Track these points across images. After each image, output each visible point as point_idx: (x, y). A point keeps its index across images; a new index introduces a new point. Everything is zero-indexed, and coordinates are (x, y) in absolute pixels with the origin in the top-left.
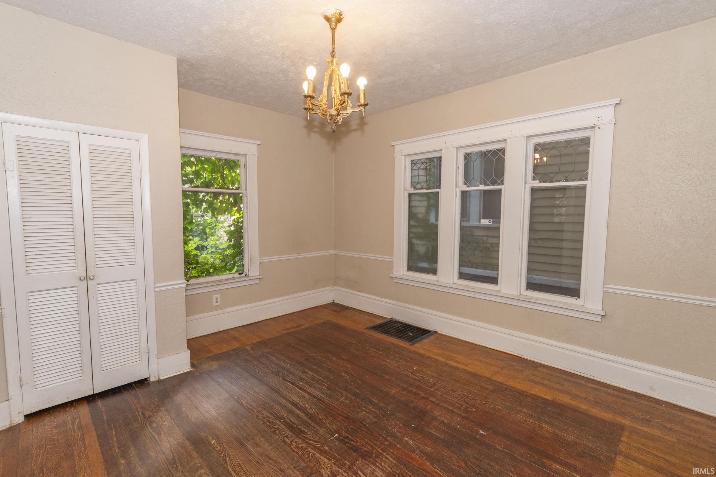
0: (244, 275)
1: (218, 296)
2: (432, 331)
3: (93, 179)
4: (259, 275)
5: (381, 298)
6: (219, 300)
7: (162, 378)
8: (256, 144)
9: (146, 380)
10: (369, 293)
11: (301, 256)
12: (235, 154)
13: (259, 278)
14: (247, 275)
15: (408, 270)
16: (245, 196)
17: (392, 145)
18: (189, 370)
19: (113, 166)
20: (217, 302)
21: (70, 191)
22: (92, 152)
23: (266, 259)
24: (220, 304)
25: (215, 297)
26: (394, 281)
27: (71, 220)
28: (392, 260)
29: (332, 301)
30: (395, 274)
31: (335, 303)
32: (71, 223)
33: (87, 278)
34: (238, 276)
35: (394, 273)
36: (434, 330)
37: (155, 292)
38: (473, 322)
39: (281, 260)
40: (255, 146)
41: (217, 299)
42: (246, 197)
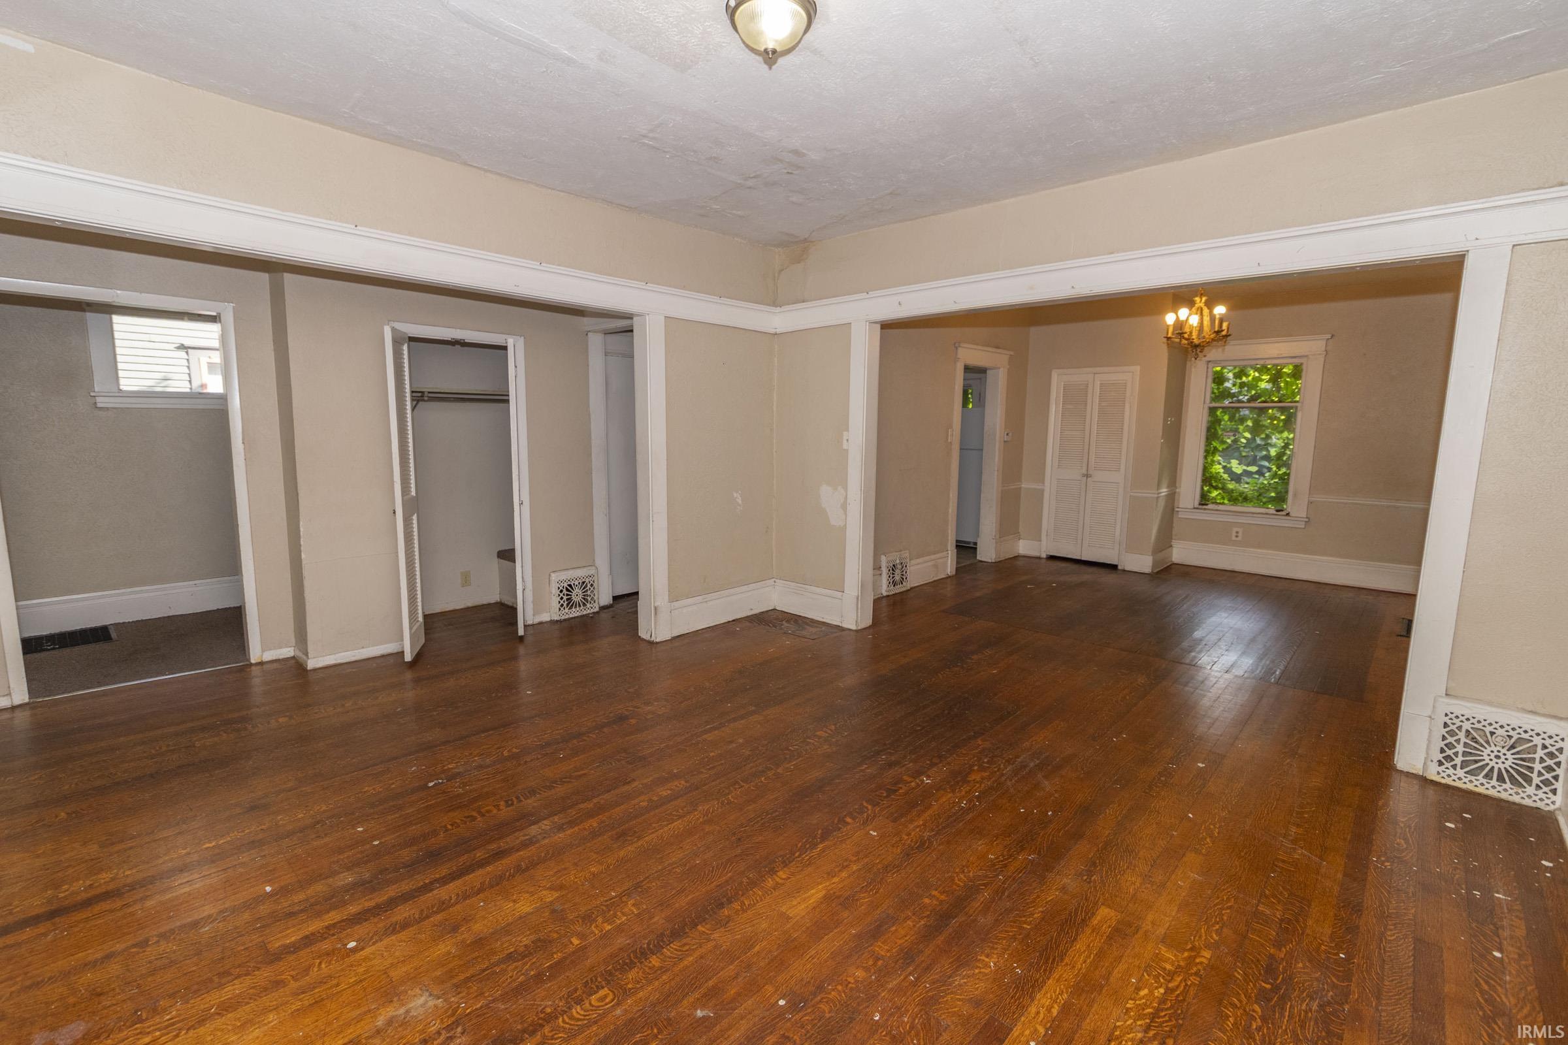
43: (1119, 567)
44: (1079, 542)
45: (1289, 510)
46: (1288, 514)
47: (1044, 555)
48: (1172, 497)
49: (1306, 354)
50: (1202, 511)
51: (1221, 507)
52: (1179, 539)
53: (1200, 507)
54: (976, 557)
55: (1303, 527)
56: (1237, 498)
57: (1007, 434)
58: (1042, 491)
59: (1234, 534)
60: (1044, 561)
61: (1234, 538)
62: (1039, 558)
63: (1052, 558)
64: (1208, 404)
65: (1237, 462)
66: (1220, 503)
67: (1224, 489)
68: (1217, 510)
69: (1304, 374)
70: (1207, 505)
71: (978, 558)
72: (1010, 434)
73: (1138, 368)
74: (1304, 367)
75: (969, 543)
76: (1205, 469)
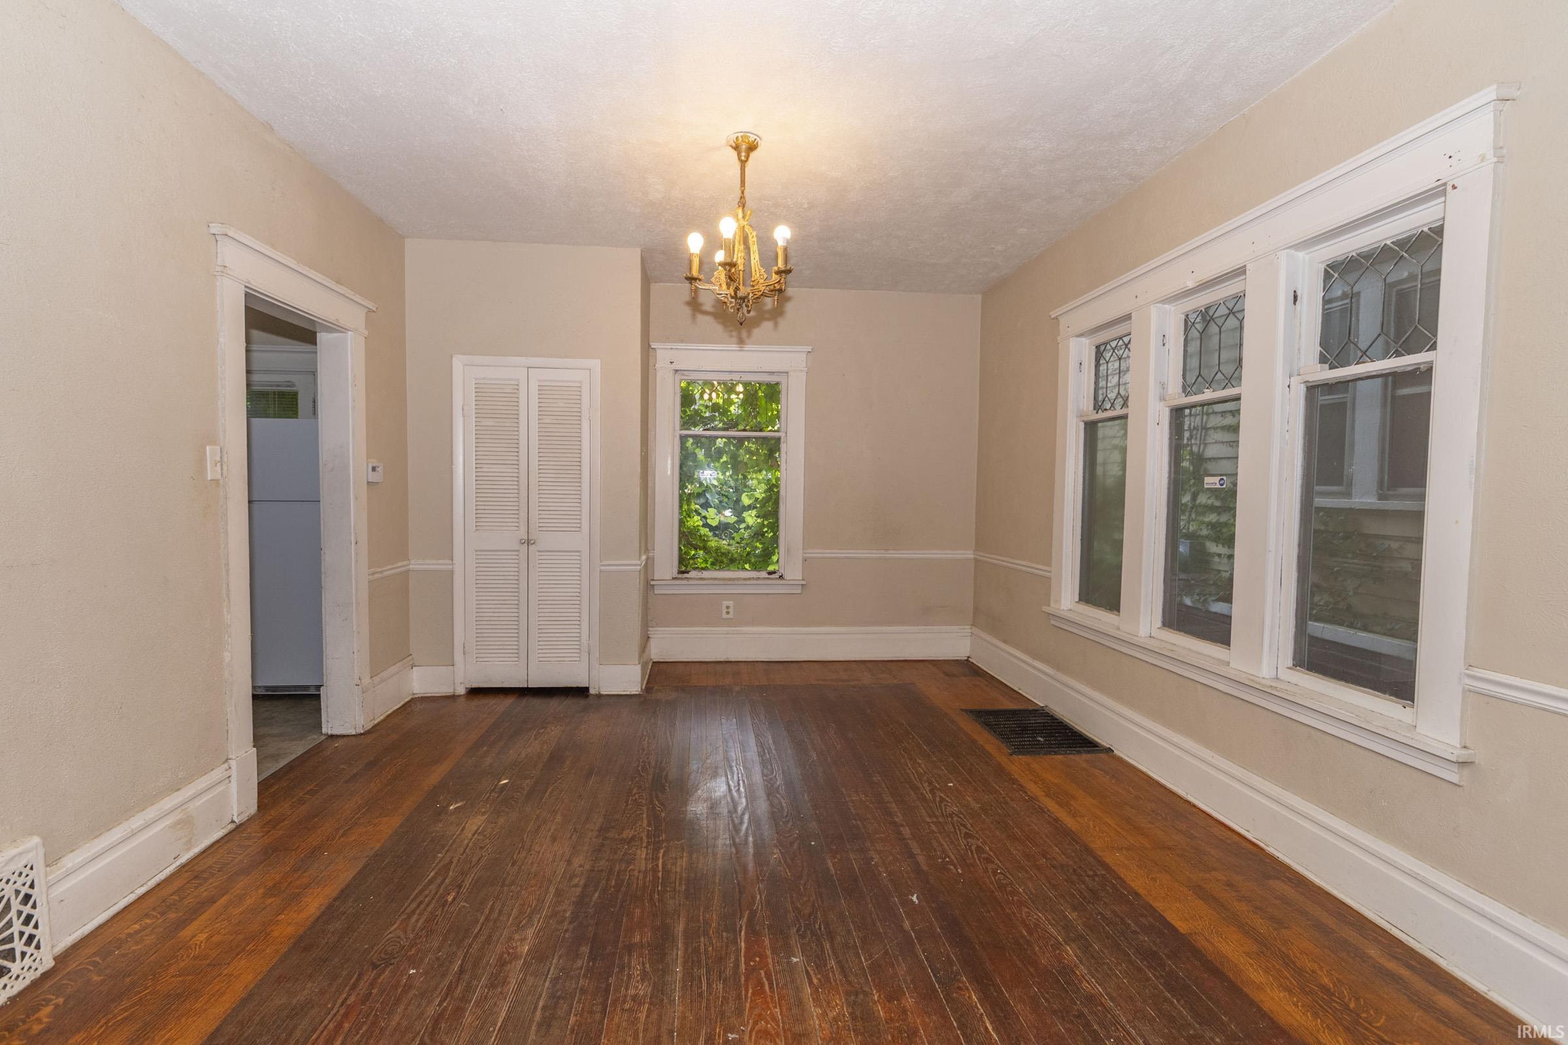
0: (776, 576)
1: (730, 603)
2: (1103, 746)
3: (541, 421)
4: (801, 579)
5: (1034, 659)
6: (731, 610)
7: (602, 693)
8: (805, 352)
9: (587, 689)
10: (1017, 646)
11: (892, 554)
12: (772, 373)
13: (802, 585)
14: (782, 576)
15: (1080, 600)
16: (784, 442)
17: (1053, 317)
18: (637, 693)
19: (561, 405)
20: (728, 613)
21: (516, 437)
22: (541, 388)
23: (816, 553)
24: (732, 617)
25: (726, 603)
26: (1053, 622)
27: (517, 471)
28: (1048, 574)
29: (966, 658)
30: (1052, 608)
31: (969, 661)
32: (516, 475)
33: (529, 542)
34: (767, 576)
35: (1052, 604)
36: (1108, 746)
37: (600, 571)
38: (1177, 738)
39: (846, 558)
40: (804, 355)
41: (728, 607)
42: (785, 444)
43: (592, 691)
44: (523, 655)
45: (782, 571)
46: (781, 577)
47: (461, 691)
48: (648, 566)
49: (786, 369)
50: (685, 582)
51: (706, 574)
52: (657, 625)
53: (680, 576)
54: (319, 726)
55: (799, 591)
56: (722, 560)
57: (374, 469)
58: (452, 572)
59: (725, 610)
60: (463, 700)
61: (725, 616)
62: (453, 697)
63: (475, 692)
64: (679, 432)
65: (715, 511)
66: (703, 569)
67: (706, 549)
68: (701, 579)
69: (783, 396)
70: (688, 572)
71: (324, 731)
72: (380, 469)
73: (595, 364)
74: (783, 387)
75: (307, 687)
76: (682, 523)
